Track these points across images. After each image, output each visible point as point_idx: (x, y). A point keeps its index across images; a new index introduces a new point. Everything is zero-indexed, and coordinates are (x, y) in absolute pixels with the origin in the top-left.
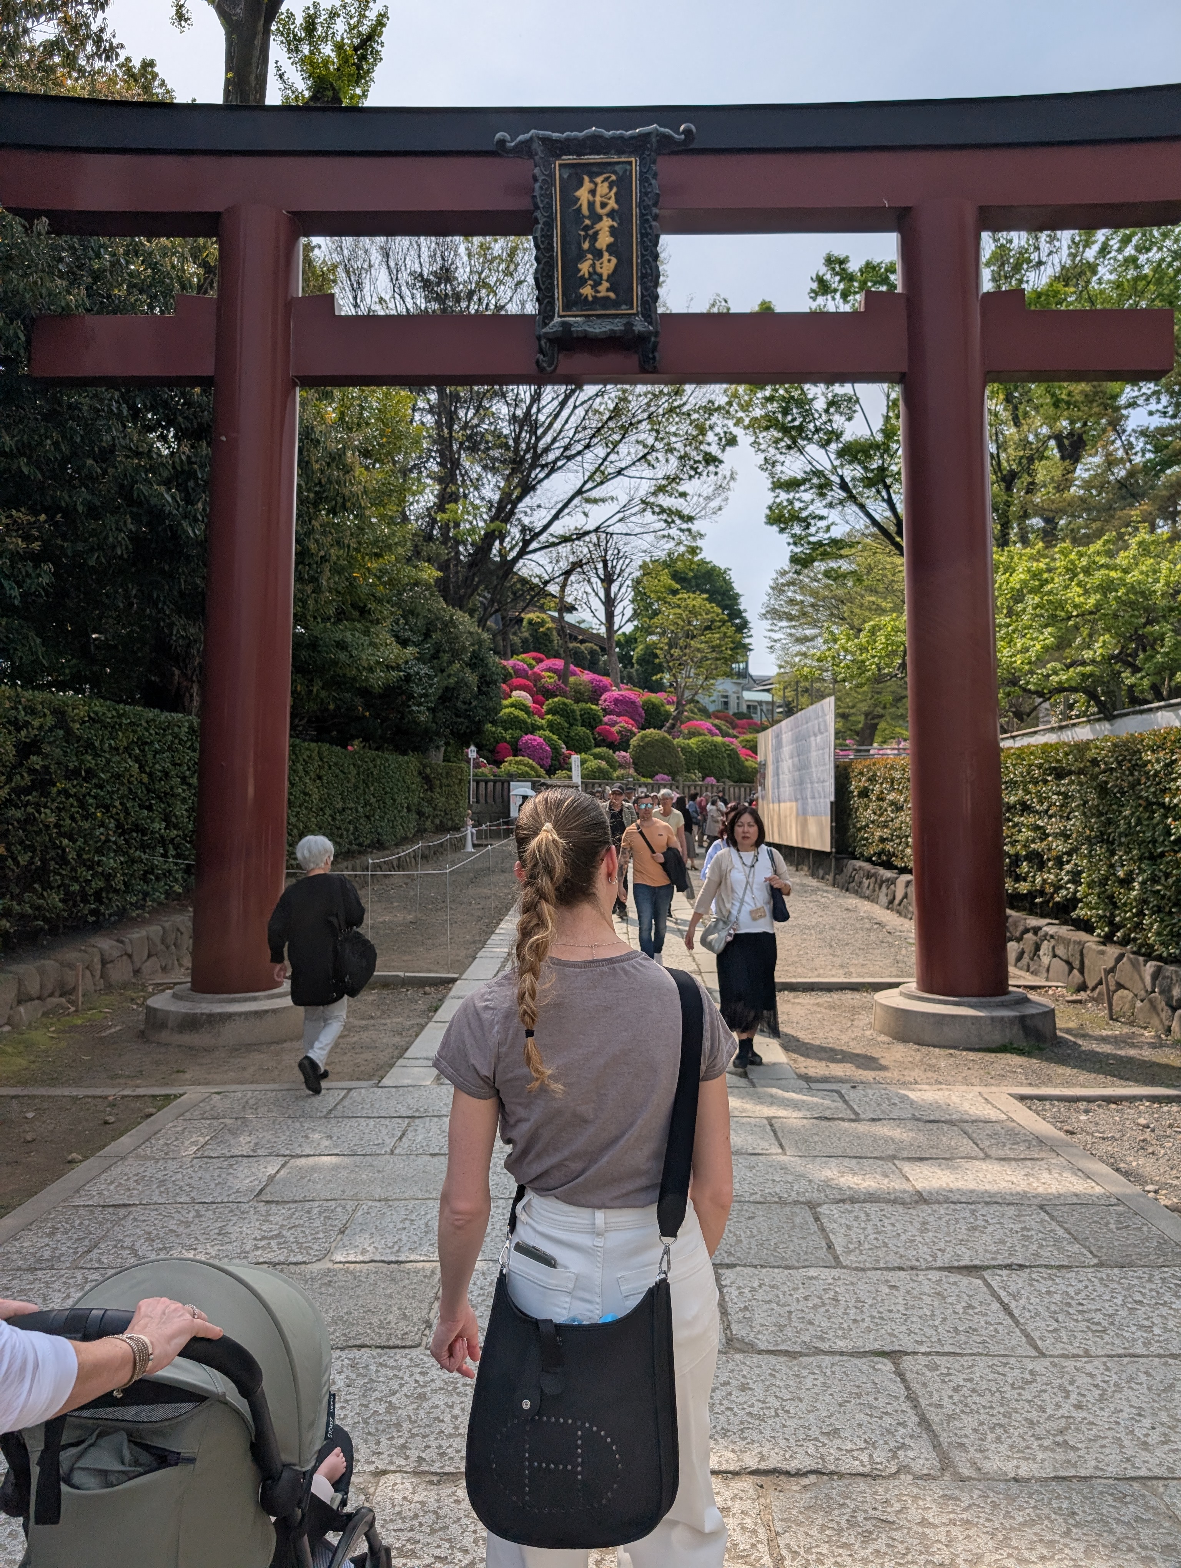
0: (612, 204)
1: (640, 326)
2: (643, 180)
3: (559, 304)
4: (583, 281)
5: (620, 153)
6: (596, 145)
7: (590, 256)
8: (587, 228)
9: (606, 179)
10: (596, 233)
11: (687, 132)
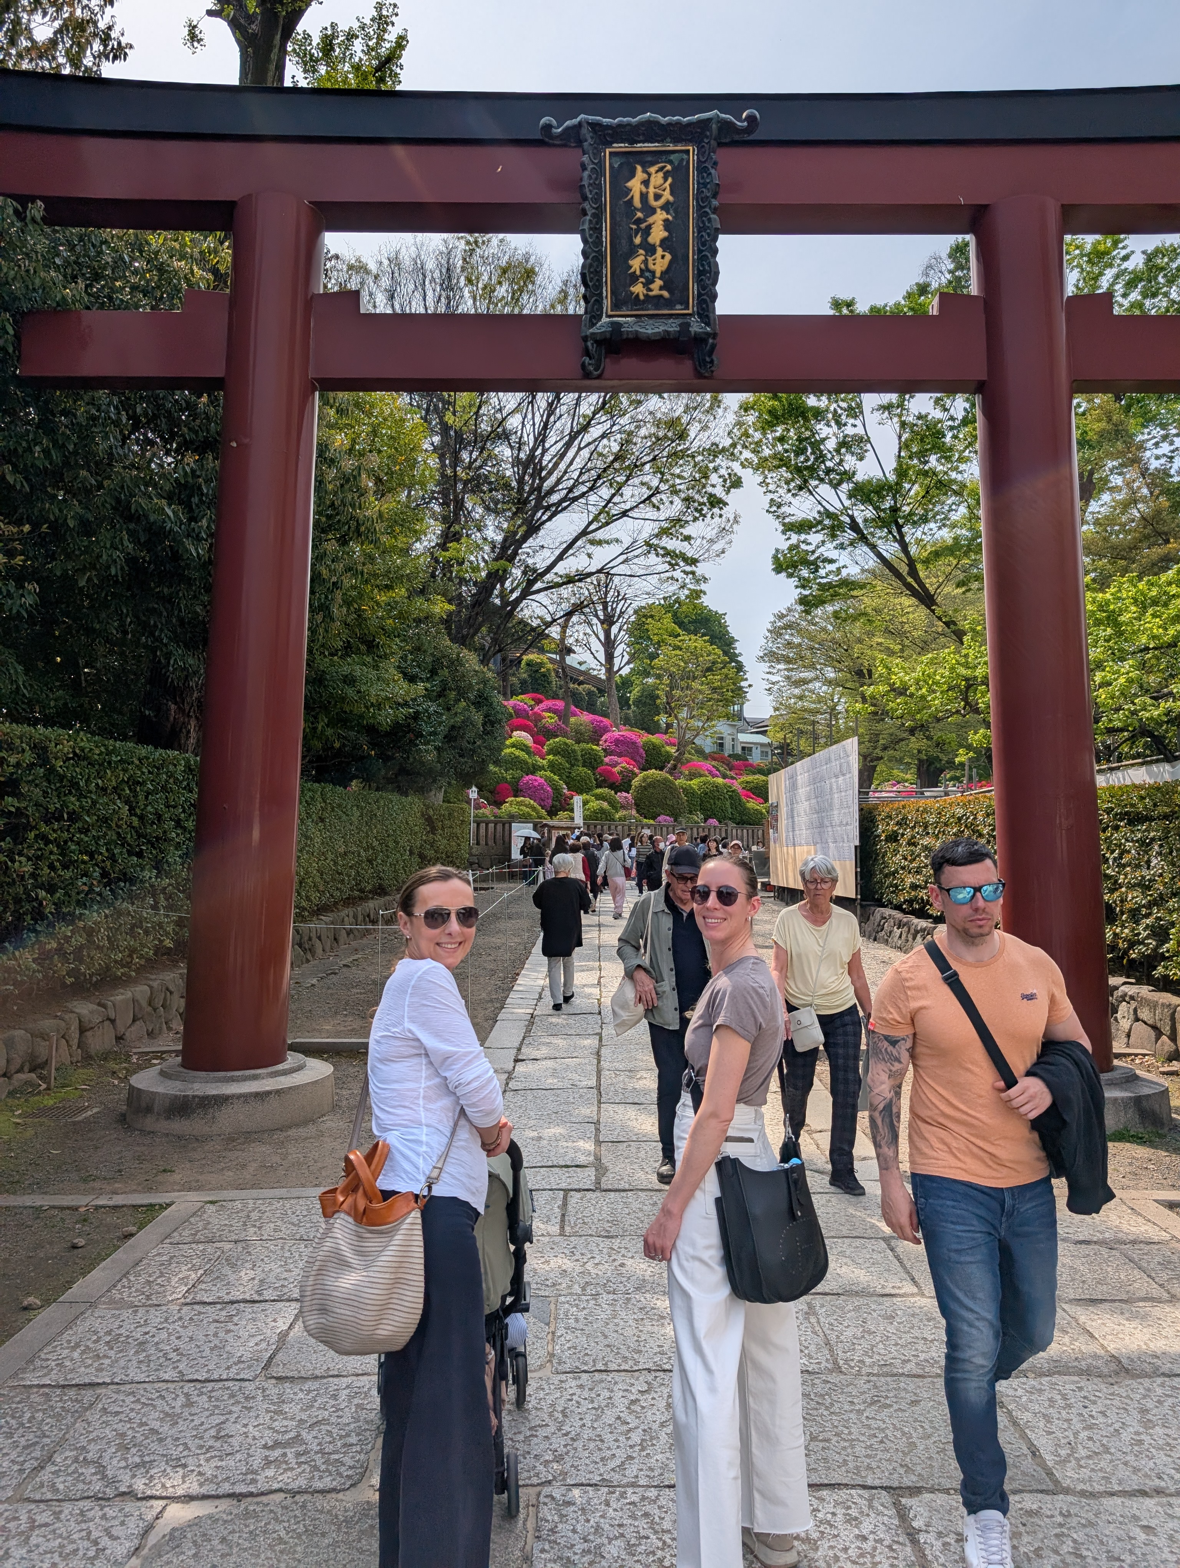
0: (667, 196)
1: (697, 326)
2: (702, 169)
3: (607, 303)
4: (634, 279)
5: (676, 141)
6: (652, 131)
7: (641, 251)
8: (638, 222)
9: (661, 169)
10: (649, 227)
11: (751, 119)
